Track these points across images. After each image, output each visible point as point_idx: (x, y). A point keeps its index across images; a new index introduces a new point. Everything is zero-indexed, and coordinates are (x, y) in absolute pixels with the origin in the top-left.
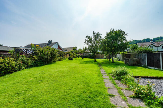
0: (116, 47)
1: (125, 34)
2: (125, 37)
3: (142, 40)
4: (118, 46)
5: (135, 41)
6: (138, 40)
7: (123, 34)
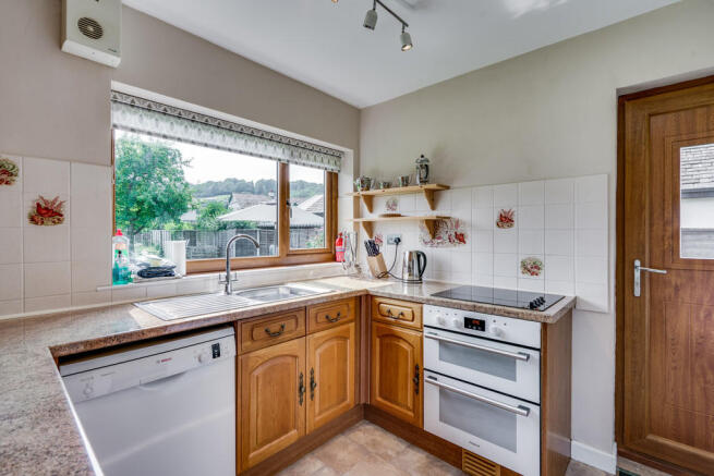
0: (146, 206)
1: (183, 160)
2: (182, 172)
3: (255, 182)
4: (154, 203)
5: (235, 181)
6: (243, 181)
7: (173, 159)
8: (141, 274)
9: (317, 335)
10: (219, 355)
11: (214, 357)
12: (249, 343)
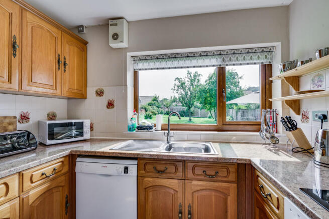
1: (239, 76)
2: (239, 82)
7: (234, 77)
8: (138, 128)
9: (194, 182)
10: (127, 173)
11: (125, 173)
12: (143, 172)
